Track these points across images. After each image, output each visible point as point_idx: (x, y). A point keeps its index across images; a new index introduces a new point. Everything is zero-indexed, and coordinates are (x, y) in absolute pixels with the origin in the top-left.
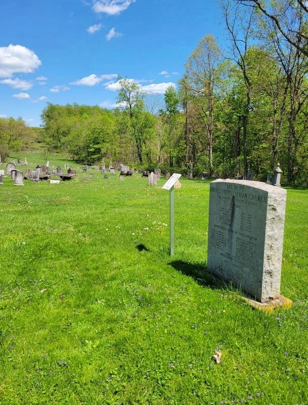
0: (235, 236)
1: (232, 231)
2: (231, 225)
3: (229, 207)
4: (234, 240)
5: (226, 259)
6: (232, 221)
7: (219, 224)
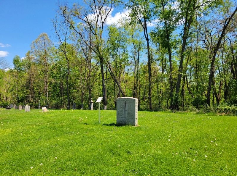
0: (126, 111)
1: (125, 110)
2: (125, 109)
3: (124, 104)
4: (126, 113)
5: (124, 118)
6: (125, 108)
7: (121, 109)
